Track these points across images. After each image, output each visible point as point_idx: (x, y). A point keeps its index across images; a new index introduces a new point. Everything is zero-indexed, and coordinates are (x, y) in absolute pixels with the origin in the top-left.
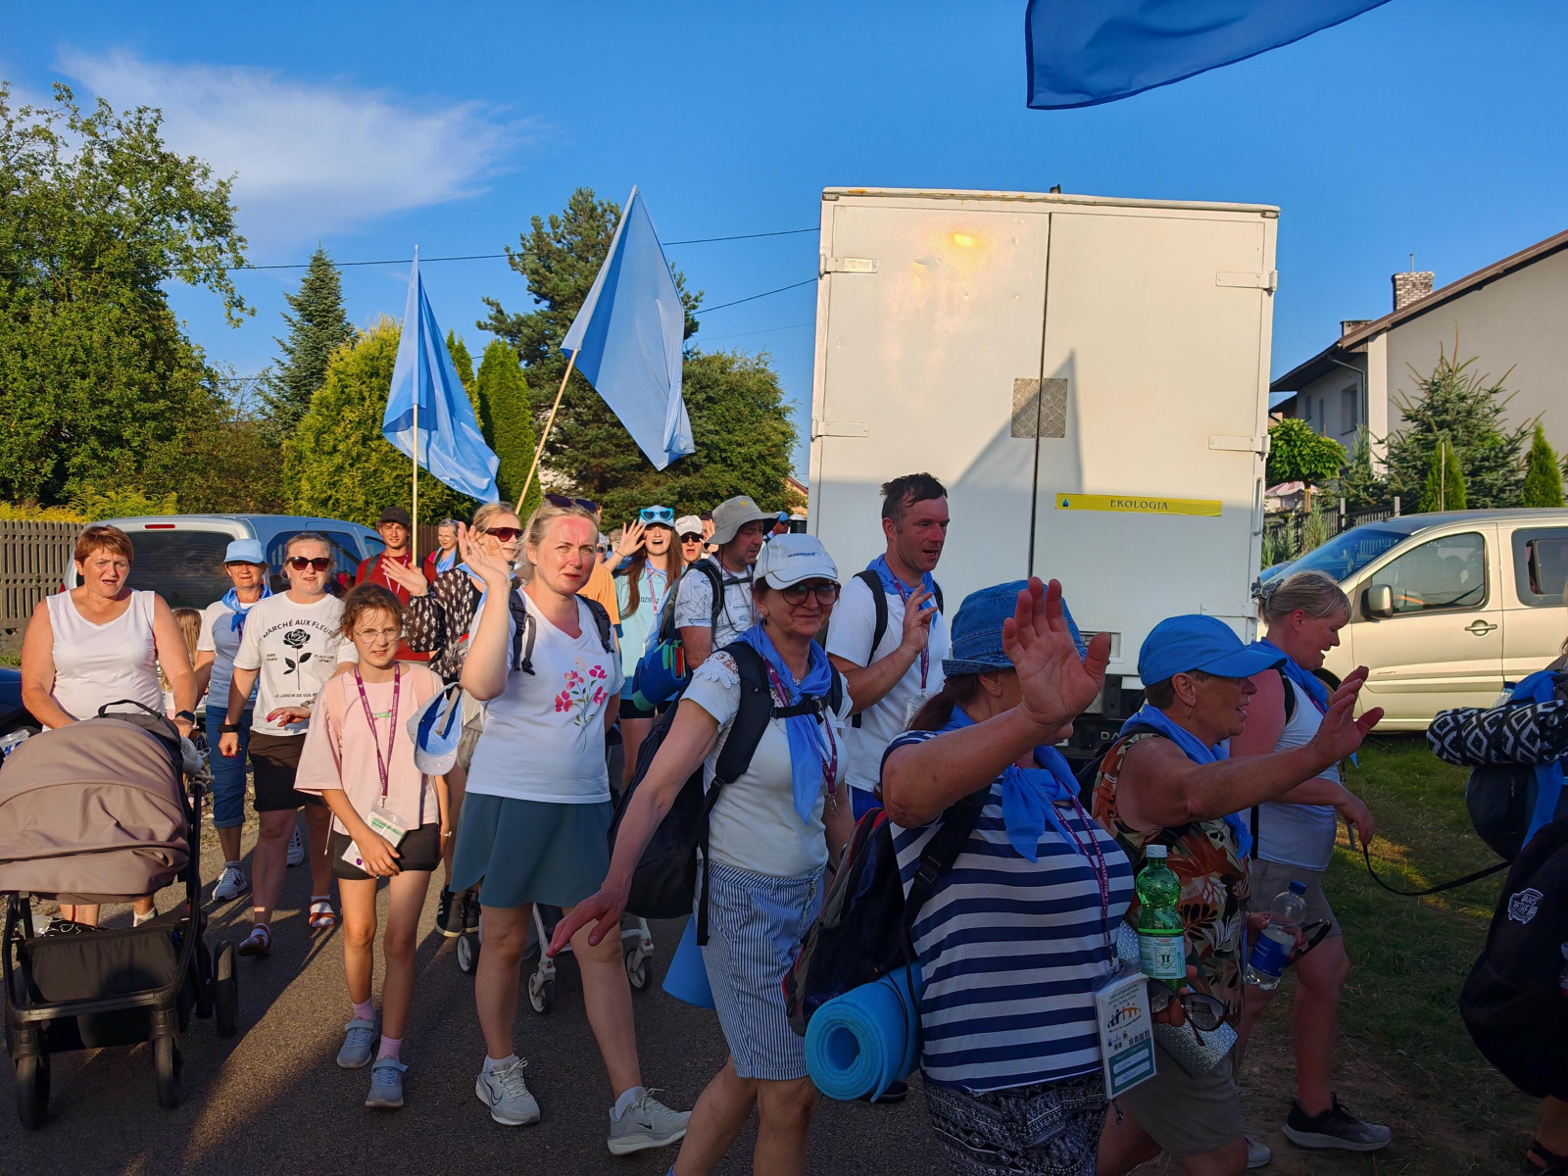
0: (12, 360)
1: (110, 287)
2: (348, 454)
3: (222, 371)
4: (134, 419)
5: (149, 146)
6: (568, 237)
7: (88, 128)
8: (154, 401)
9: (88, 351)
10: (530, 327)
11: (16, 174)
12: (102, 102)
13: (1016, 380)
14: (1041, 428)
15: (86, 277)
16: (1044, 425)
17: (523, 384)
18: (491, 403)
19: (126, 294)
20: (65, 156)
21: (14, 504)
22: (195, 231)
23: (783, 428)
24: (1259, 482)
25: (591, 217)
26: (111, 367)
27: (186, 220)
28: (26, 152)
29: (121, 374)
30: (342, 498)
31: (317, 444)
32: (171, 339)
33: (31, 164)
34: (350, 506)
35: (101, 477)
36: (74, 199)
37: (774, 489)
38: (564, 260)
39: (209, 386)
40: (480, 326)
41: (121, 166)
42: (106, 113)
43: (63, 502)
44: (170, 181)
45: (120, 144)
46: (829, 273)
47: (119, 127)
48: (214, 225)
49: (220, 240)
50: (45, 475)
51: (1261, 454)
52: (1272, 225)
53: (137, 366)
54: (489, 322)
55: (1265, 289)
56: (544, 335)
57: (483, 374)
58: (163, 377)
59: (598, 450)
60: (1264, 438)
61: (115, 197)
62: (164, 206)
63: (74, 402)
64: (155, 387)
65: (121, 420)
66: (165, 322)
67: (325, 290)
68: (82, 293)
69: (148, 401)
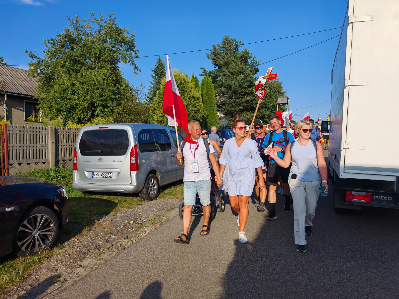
1: (105, 65)
4: (111, 100)
5: (113, 26)
15: (99, 62)
17: (213, 88)
18: (204, 93)
19: (109, 67)
32: (120, 79)
38: (222, 55)
50: (89, 116)
53: (111, 85)
54: (202, 74)
56: (216, 75)
57: (202, 85)
58: (118, 89)
59: (231, 106)
63: (96, 96)
64: (116, 91)
65: (107, 101)
66: (119, 74)
67: (161, 68)
68: (98, 67)
69: (114, 95)
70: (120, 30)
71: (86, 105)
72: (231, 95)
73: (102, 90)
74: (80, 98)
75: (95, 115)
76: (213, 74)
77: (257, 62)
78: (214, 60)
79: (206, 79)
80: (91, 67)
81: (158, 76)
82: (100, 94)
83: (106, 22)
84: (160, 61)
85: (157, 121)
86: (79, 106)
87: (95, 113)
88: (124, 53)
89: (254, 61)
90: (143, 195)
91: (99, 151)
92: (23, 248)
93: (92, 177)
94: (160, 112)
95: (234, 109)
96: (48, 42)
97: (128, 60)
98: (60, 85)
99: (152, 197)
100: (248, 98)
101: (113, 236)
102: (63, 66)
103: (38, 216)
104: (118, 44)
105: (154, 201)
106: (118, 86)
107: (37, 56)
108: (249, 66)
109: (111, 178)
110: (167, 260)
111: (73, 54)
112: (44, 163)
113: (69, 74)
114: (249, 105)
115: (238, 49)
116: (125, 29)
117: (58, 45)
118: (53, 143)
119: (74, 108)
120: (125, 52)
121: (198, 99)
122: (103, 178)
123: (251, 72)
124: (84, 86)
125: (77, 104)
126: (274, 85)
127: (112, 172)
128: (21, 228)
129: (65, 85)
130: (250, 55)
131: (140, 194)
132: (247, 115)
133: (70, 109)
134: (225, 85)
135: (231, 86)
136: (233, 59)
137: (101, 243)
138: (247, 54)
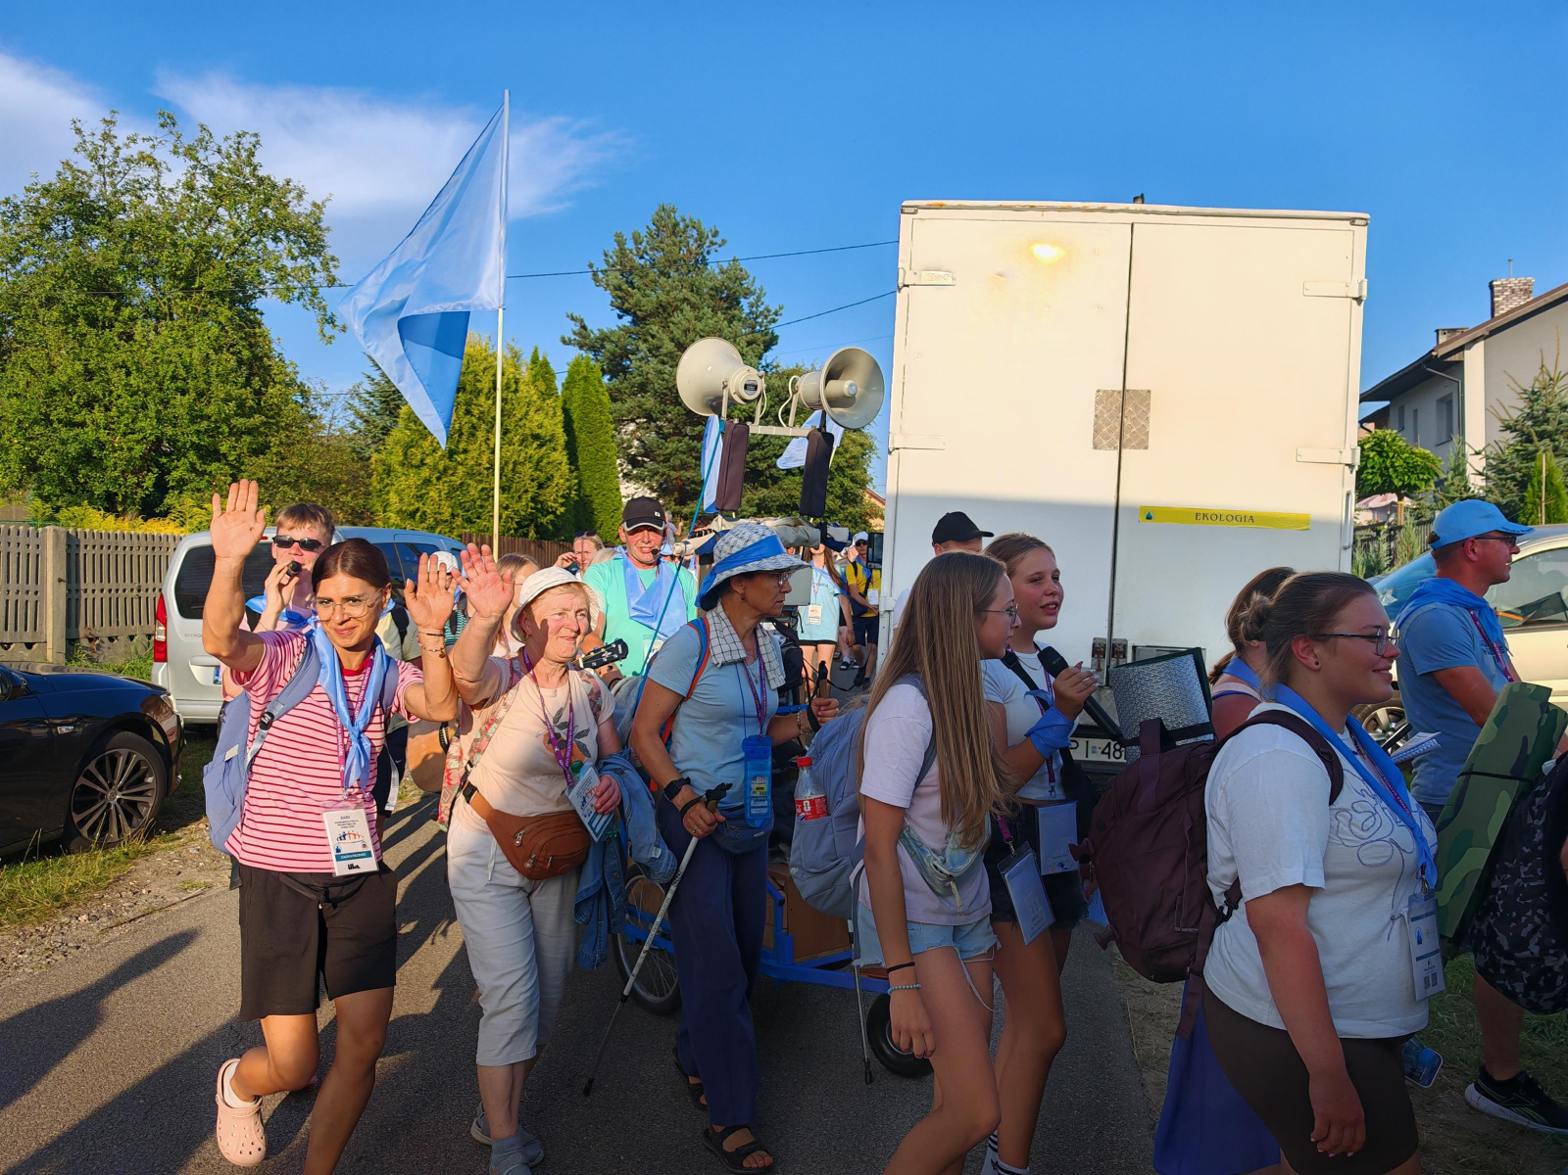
0: (119, 377)
1: (209, 306)
2: (435, 468)
3: (313, 386)
4: (231, 434)
5: (247, 170)
6: (651, 253)
7: (190, 152)
8: (249, 416)
9: (187, 368)
10: (612, 342)
11: (122, 199)
12: (203, 128)
13: (1098, 391)
14: (1124, 441)
15: (188, 296)
16: (1127, 436)
17: (606, 399)
18: (574, 417)
19: (225, 312)
20: (168, 181)
21: (117, 516)
22: (290, 251)
23: (863, 441)
24: (1348, 495)
25: (674, 233)
26: (209, 384)
27: (281, 240)
28: (132, 178)
29: (219, 390)
30: (429, 511)
31: (406, 458)
32: (266, 355)
33: (137, 189)
34: (435, 519)
35: (199, 490)
36: (176, 220)
37: (852, 501)
38: (647, 275)
39: (301, 401)
40: (564, 342)
41: (220, 189)
42: (207, 138)
43: (164, 514)
44: (266, 202)
45: (220, 167)
46: (908, 286)
47: (219, 151)
48: (308, 245)
49: (313, 259)
50: (147, 489)
51: (1351, 466)
52: (1362, 232)
53: (234, 382)
54: (573, 337)
55: (1354, 299)
56: (624, 348)
57: (566, 389)
58: (258, 393)
59: (678, 462)
60: (1354, 450)
61: (215, 219)
62: (261, 227)
63: (175, 418)
64: (250, 403)
65: (218, 435)
66: (261, 340)
68: (184, 312)
69: (244, 416)
70: (274, 186)
71: (139, 450)
72: (676, 425)
73: (197, 395)
74: (113, 423)
75: (171, 484)
77: (769, 311)
78: (620, 293)
79: (583, 368)
80: (157, 309)
82: (191, 408)
85: (399, 512)
86: (115, 451)
87: (168, 478)
88: (284, 266)
89: (761, 309)
92: (84, 831)
94: (411, 482)
97: (297, 290)
98: (33, 371)
102: (49, 302)
103: (120, 755)
108: (745, 322)
111: (89, 258)
112: (29, 646)
115: (707, 257)
116: (291, 184)
117: (28, 220)
118: (60, 580)
119: (87, 457)
121: (550, 441)
123: (747, 346)
124: (132, 380)
125: (102, 446)
128: (82, 781)
129: (60, 377)
130: (746, 286)
133: (73, 458)
136: (689, 295)
138: (737, 279)
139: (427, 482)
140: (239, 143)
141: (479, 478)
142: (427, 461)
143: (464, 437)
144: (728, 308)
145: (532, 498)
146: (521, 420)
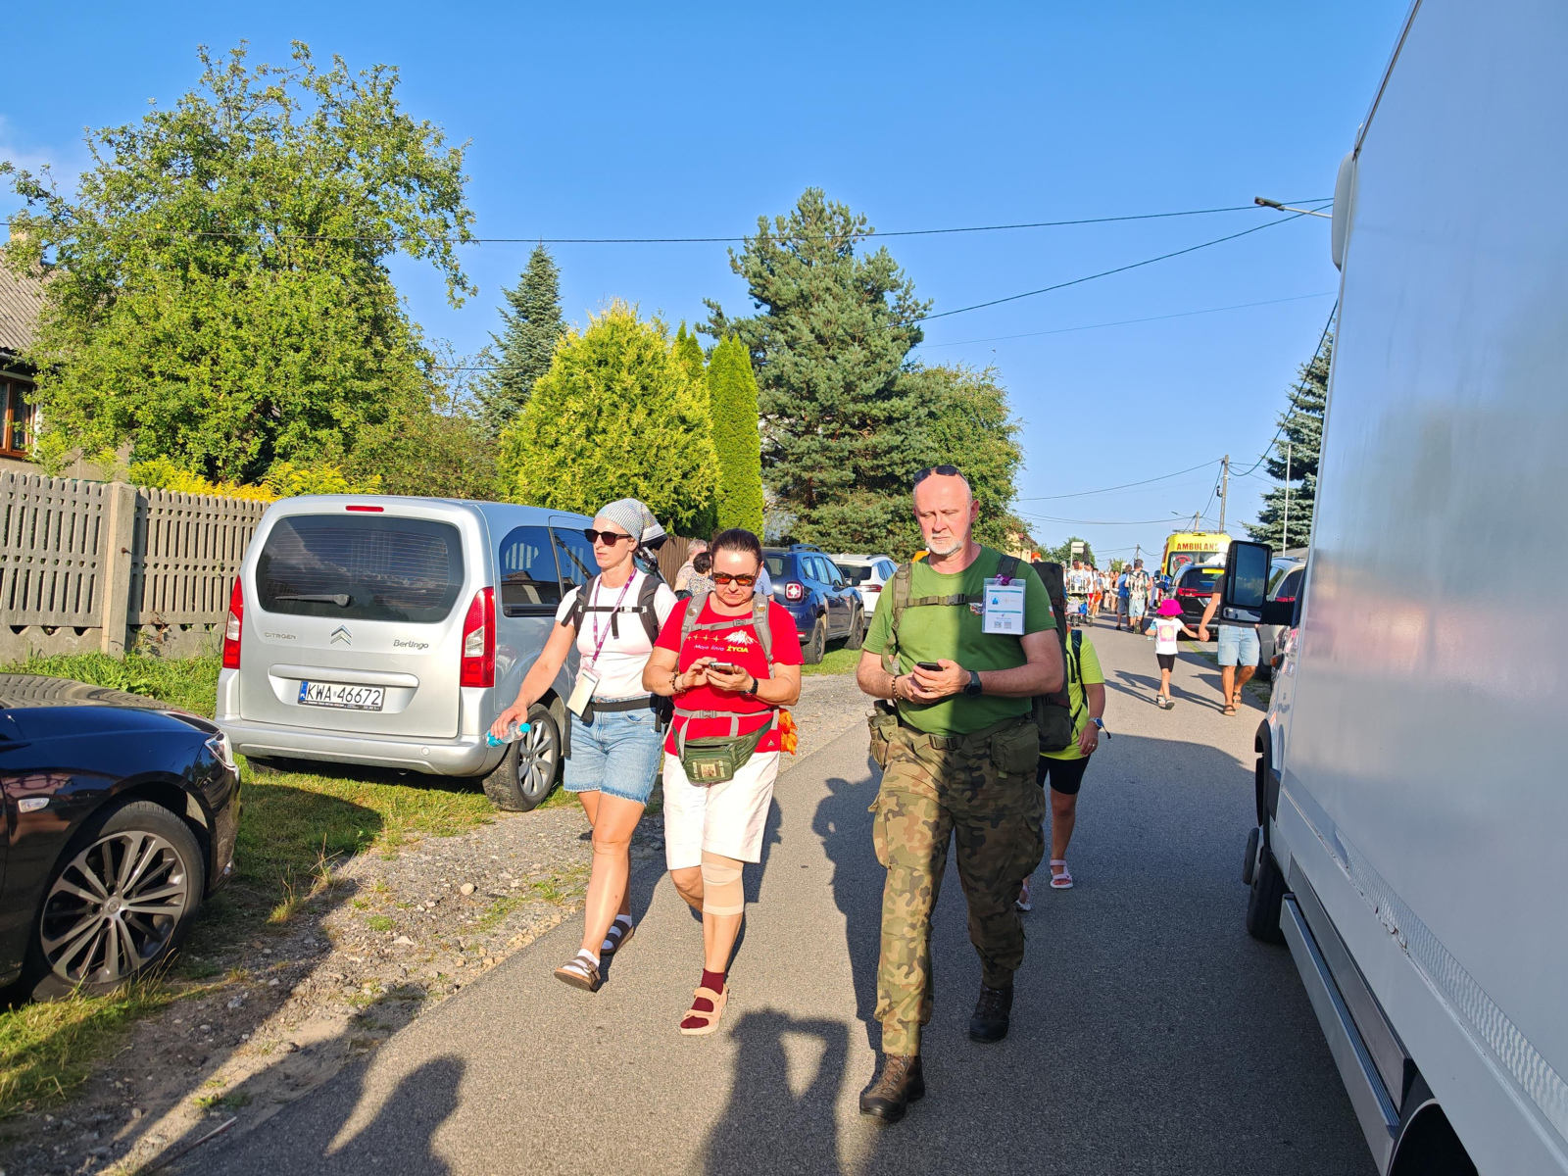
1: (332, 257)
2: (571, 448)
4: (346, 398)
6: (794, 240)
7: (322, 87)
8: (368, 380)
15: (310, 244)
17: (753, 385)
21: (214, 482)
22: (422, 202)
25: (819, 219)
26: (326, 341)
27: (414, 190)
28: (259, 116)
29: (336, 349)
31: (538, 436)
32: (390, 315)
35: (308, 459)
38: (789, 263)
39: (424, 369)
43: (261, 482)
44: (400, 147)
49: (447, 212)
50: (251, 455)
53: (353, 340)
56: (761, 339)
58: (376, 354)
59: (810, 462)
61: (344, 162)
63: (287, 377)
64: (371, 365)
65: (332, 399)
66: (385, 297)
67: (543, 288)
68: (305, 262)
69: (362, 379)
70: (411, 129)
71: (246, 409)
72: (810, 422)
73: (314, 353)
74: (219, 379)
75: (278, 450)
76: (749, 331)
77: (917, 305)
78: (761, 282)
79: (730, 350)
80: (277, 258)
81: (527, 318)
82: (304, 368)
83: (354, 89)
84: (540, 259)
86: (217, 412)
87: (274, 444)
88: (415, 217)
89: (910, 302)
90: (499, 787)
91: (341, 599)
92: (60, 967)
93: (301, 700)
94: (544, 463)
95: (817, 475)
96: (110, 141)
97: (428, 246)
98: (138, 318)
99: (533, 794)
100: (873, 440)
101: (404, 940)
102: (159, 243)
103: (130, 841)
104: (395, 182)
105: (538, 811)
106: (378, 343)
107: (52, 194)
108: (890, 316)
109: (380, 709)
110: (640, 1037)
111: (207, 198)
112: (80, 631)
113: (184, 277)
114: (878, 466)
115: (853, 246)
116: (431, 127)
117: (145, 154)
118: (124, 551)
119: (188, 417)
120: (418, 212)
121: (697, 425)
122: (346, 706)
123: (894, 340)
124: (242, 333)
125: (204, 404)
126: (976, 400)
127: (383, 686)
128: (62, 885)
129: (165, 324)
130: (894, 278)
131: (485, 783)
132: (868, 502)
133: (173, 417)
134: (792, 380)
135: (816, 385)
136: (831, 284)
137: (359, 961)
138: (885, 269)
139: (562, 463)
140: (376, 77)
141: (618, 462)
142: (564, 439)
143: (604, 415)
144: (871, 301)
145: (675, 488)
146: (667, 399)
